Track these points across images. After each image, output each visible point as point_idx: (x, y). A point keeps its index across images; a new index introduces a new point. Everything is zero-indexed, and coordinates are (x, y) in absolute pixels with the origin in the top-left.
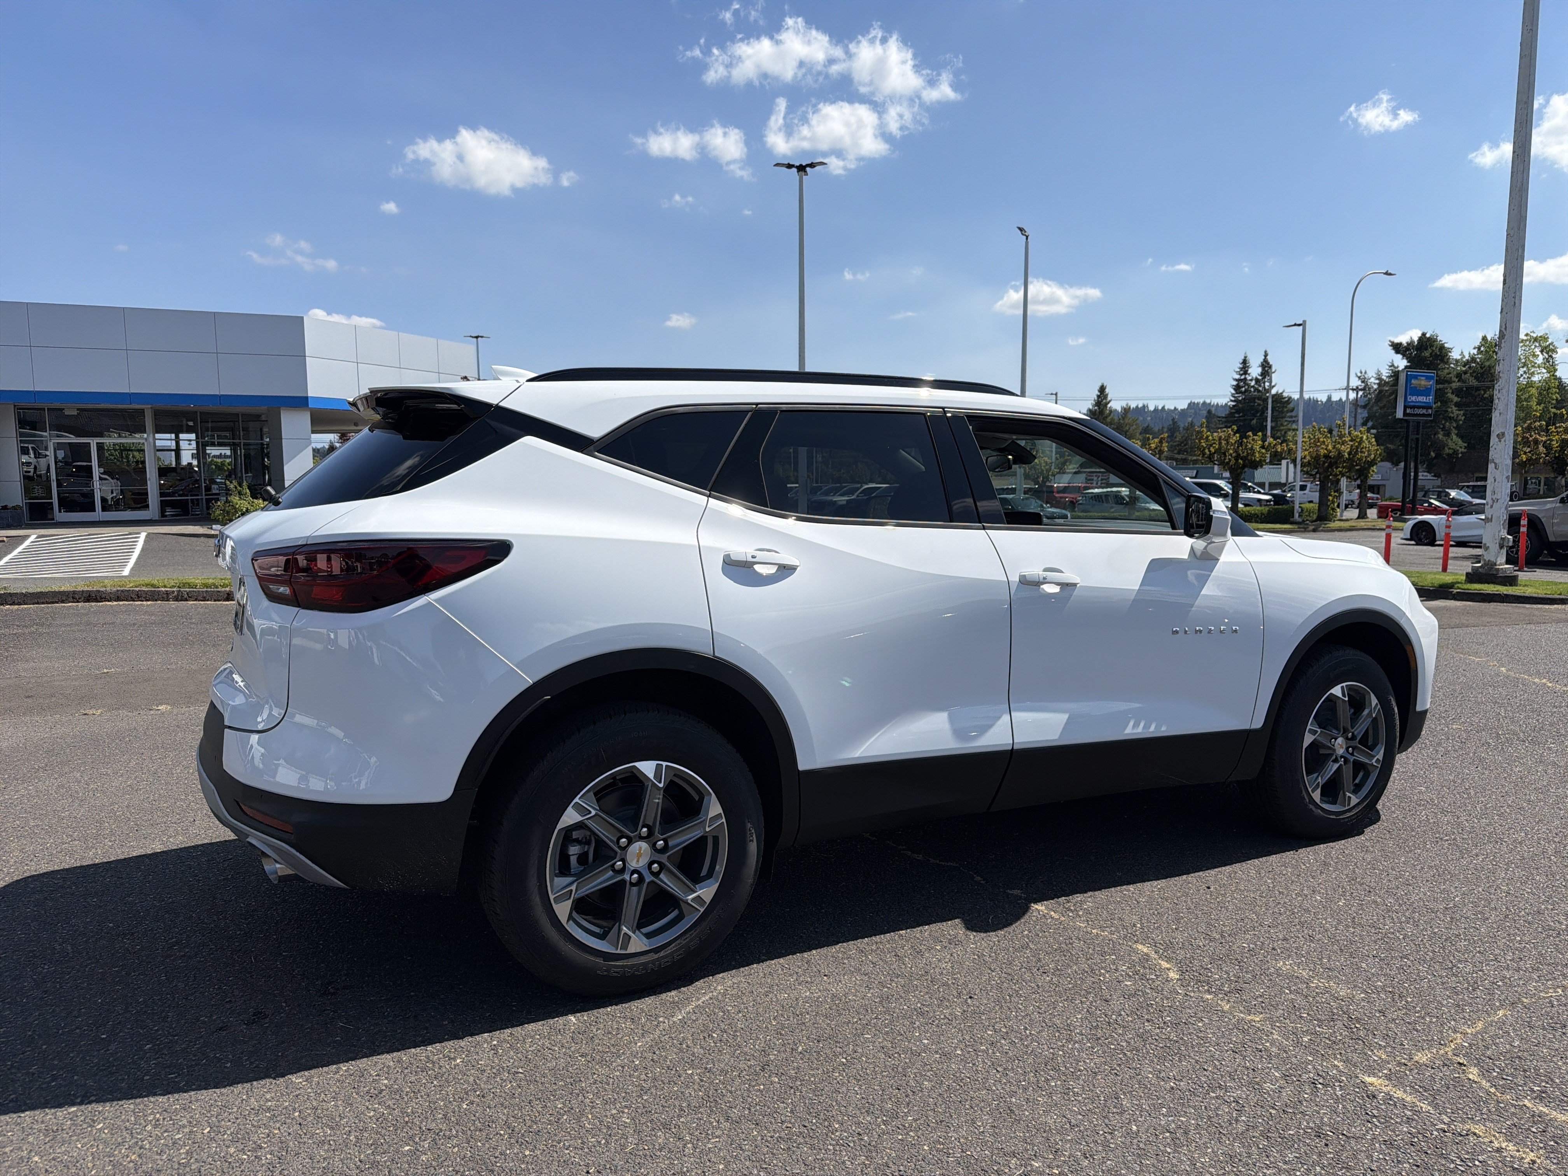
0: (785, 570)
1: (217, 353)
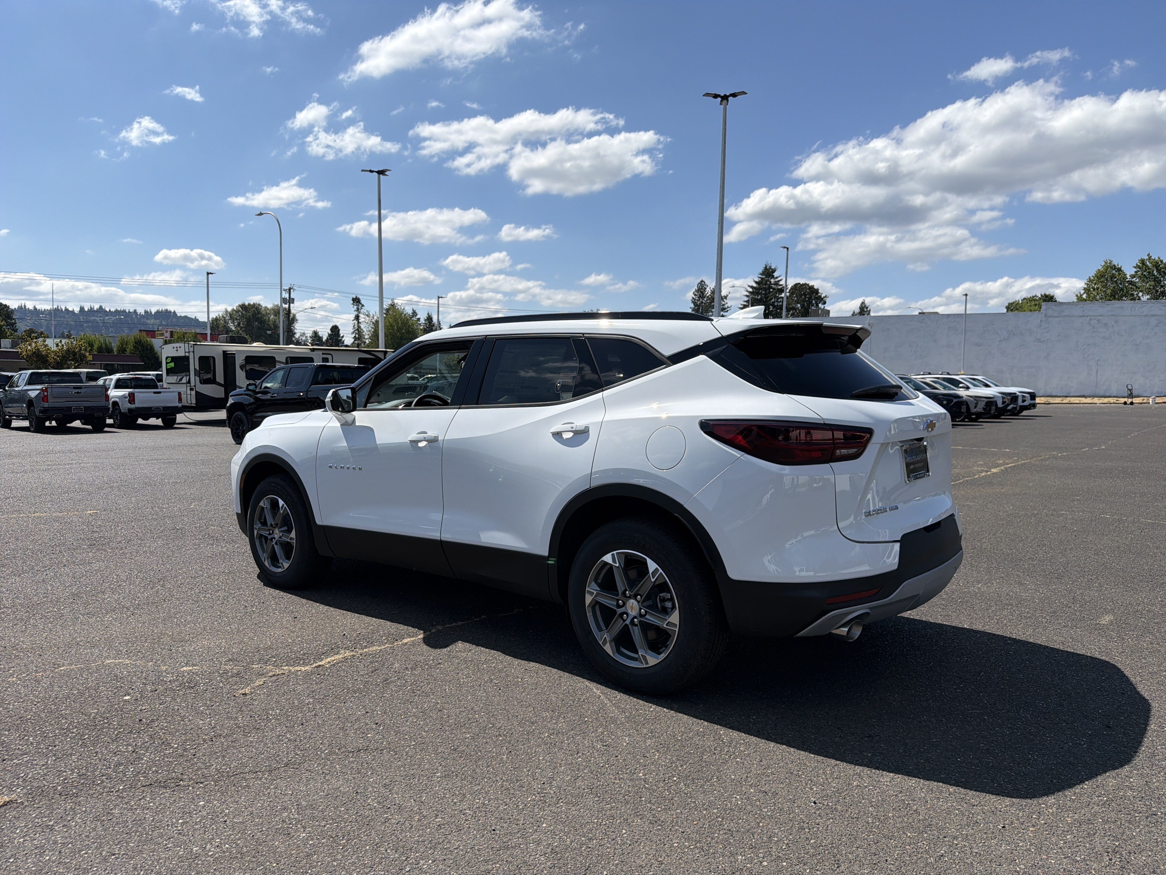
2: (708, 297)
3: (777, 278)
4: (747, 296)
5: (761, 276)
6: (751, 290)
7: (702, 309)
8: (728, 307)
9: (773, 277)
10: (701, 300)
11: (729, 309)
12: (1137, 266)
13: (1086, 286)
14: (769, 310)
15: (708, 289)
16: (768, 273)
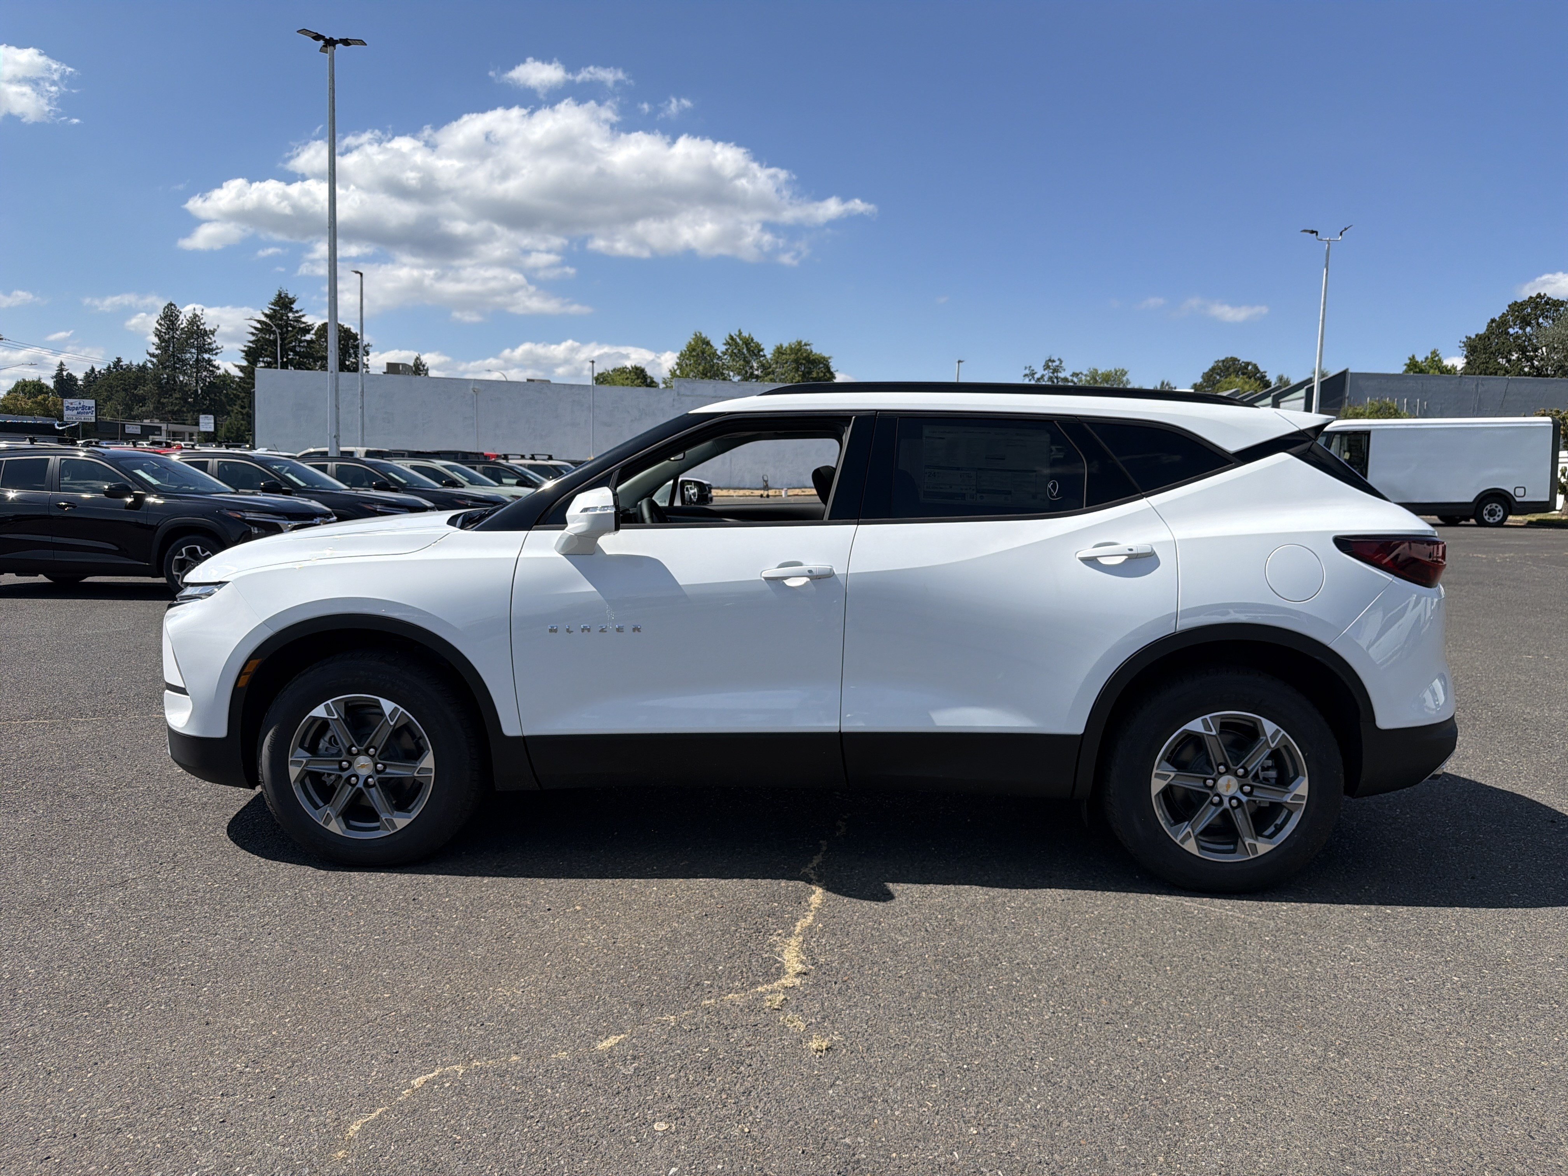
2: (182, 329)
3: (297, 312)
4: (253, 334)
5: (273, 307)
6: (259, 326)
7: (174, 347)
8: (217, 348)
9: (291, 310)
10: (171, 333)
11: (218, 351)
12: (727, 343)
13: (678, 361)
14: (287, 358)
15: (181, 317)
16: (283, 303)
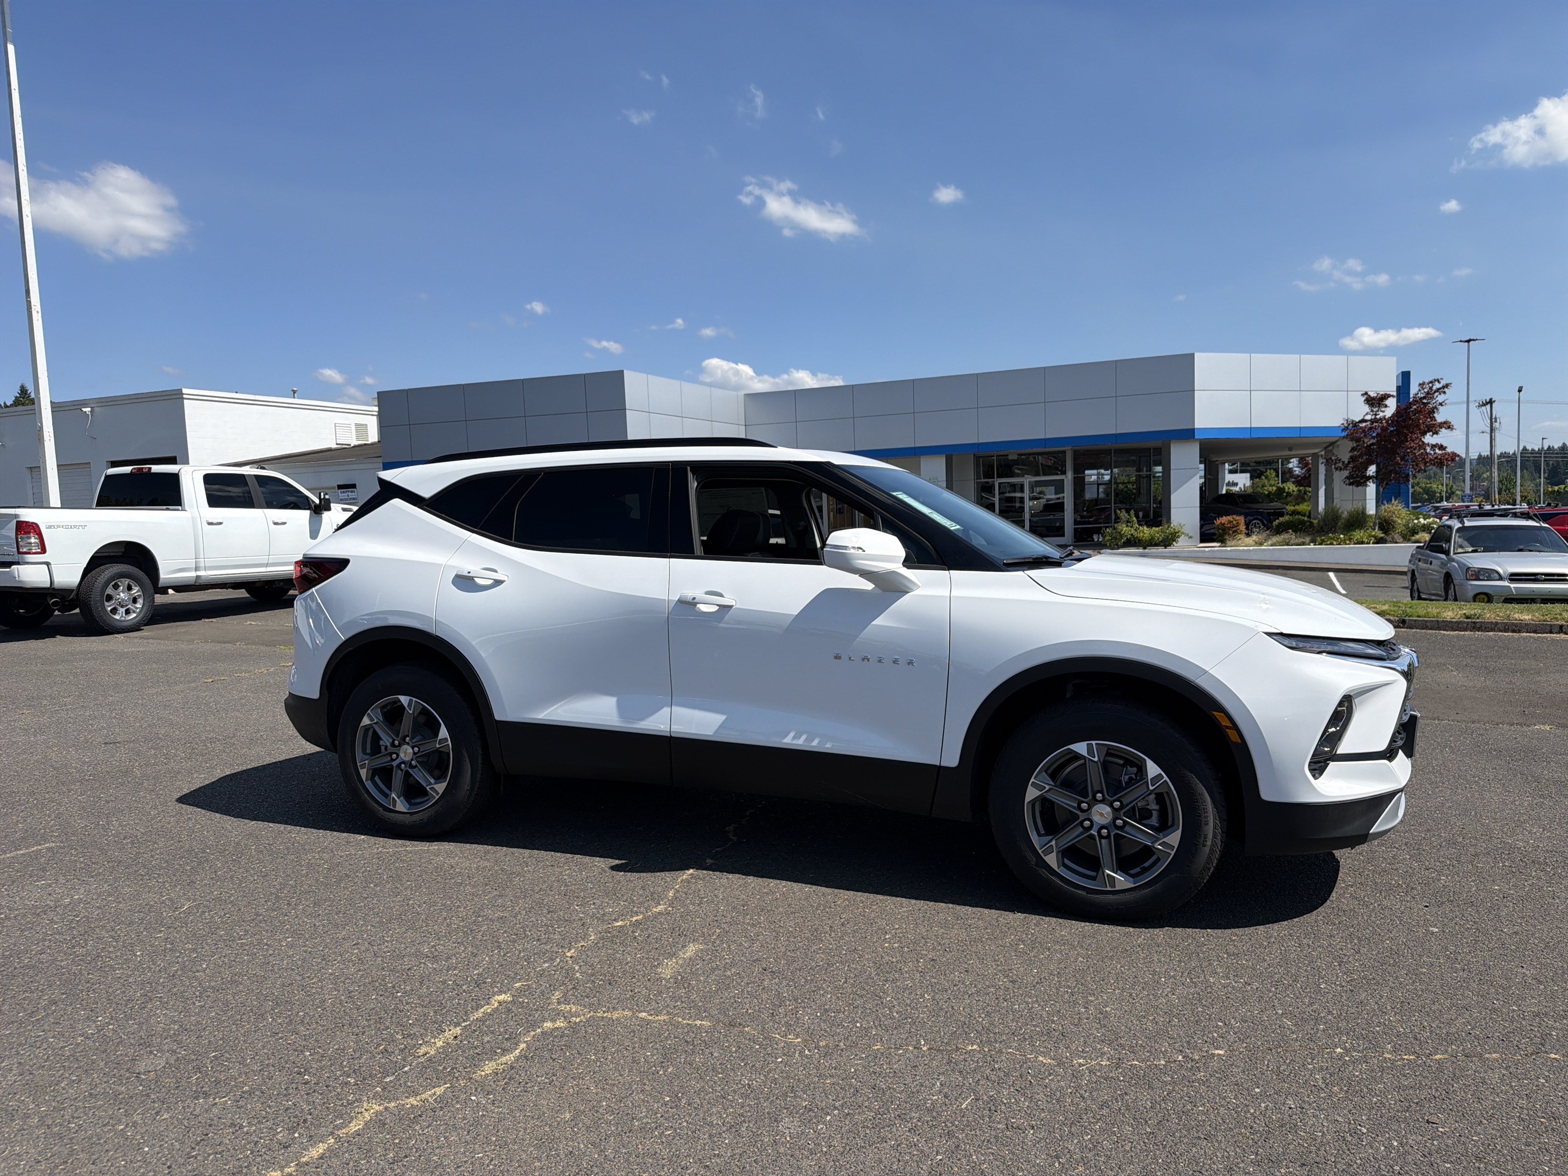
0: (498, 583)
1: (1116, 396)
